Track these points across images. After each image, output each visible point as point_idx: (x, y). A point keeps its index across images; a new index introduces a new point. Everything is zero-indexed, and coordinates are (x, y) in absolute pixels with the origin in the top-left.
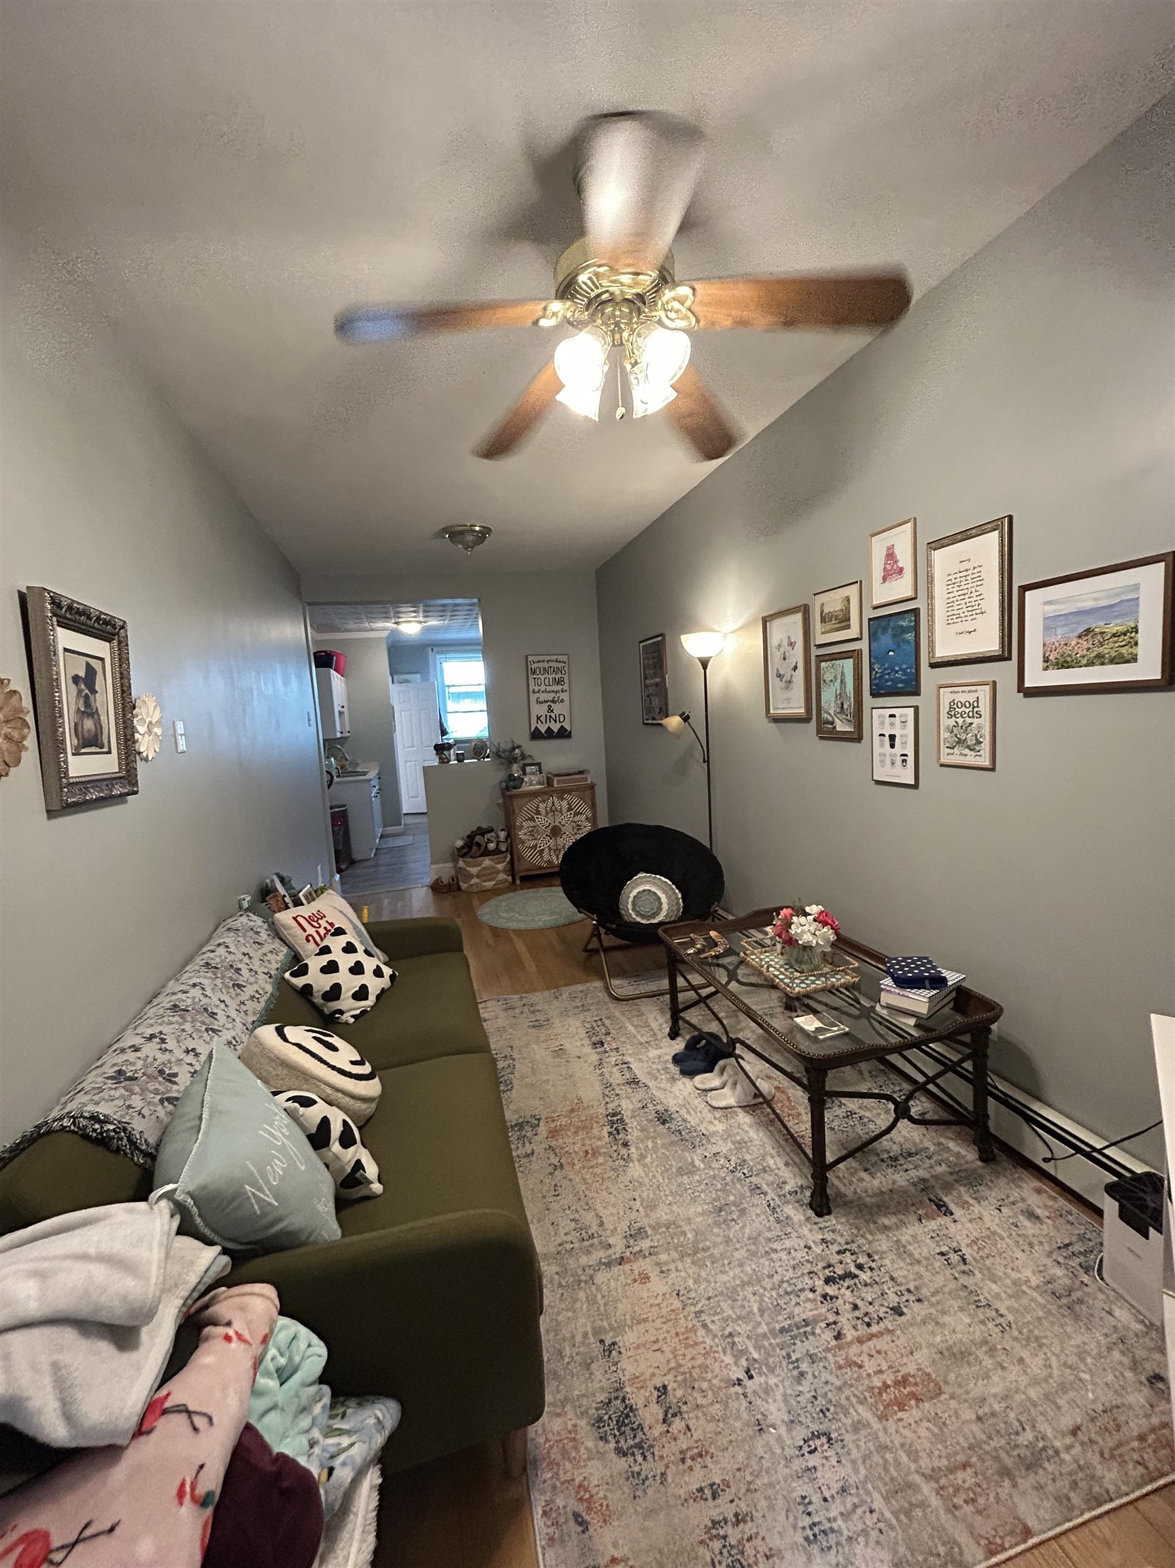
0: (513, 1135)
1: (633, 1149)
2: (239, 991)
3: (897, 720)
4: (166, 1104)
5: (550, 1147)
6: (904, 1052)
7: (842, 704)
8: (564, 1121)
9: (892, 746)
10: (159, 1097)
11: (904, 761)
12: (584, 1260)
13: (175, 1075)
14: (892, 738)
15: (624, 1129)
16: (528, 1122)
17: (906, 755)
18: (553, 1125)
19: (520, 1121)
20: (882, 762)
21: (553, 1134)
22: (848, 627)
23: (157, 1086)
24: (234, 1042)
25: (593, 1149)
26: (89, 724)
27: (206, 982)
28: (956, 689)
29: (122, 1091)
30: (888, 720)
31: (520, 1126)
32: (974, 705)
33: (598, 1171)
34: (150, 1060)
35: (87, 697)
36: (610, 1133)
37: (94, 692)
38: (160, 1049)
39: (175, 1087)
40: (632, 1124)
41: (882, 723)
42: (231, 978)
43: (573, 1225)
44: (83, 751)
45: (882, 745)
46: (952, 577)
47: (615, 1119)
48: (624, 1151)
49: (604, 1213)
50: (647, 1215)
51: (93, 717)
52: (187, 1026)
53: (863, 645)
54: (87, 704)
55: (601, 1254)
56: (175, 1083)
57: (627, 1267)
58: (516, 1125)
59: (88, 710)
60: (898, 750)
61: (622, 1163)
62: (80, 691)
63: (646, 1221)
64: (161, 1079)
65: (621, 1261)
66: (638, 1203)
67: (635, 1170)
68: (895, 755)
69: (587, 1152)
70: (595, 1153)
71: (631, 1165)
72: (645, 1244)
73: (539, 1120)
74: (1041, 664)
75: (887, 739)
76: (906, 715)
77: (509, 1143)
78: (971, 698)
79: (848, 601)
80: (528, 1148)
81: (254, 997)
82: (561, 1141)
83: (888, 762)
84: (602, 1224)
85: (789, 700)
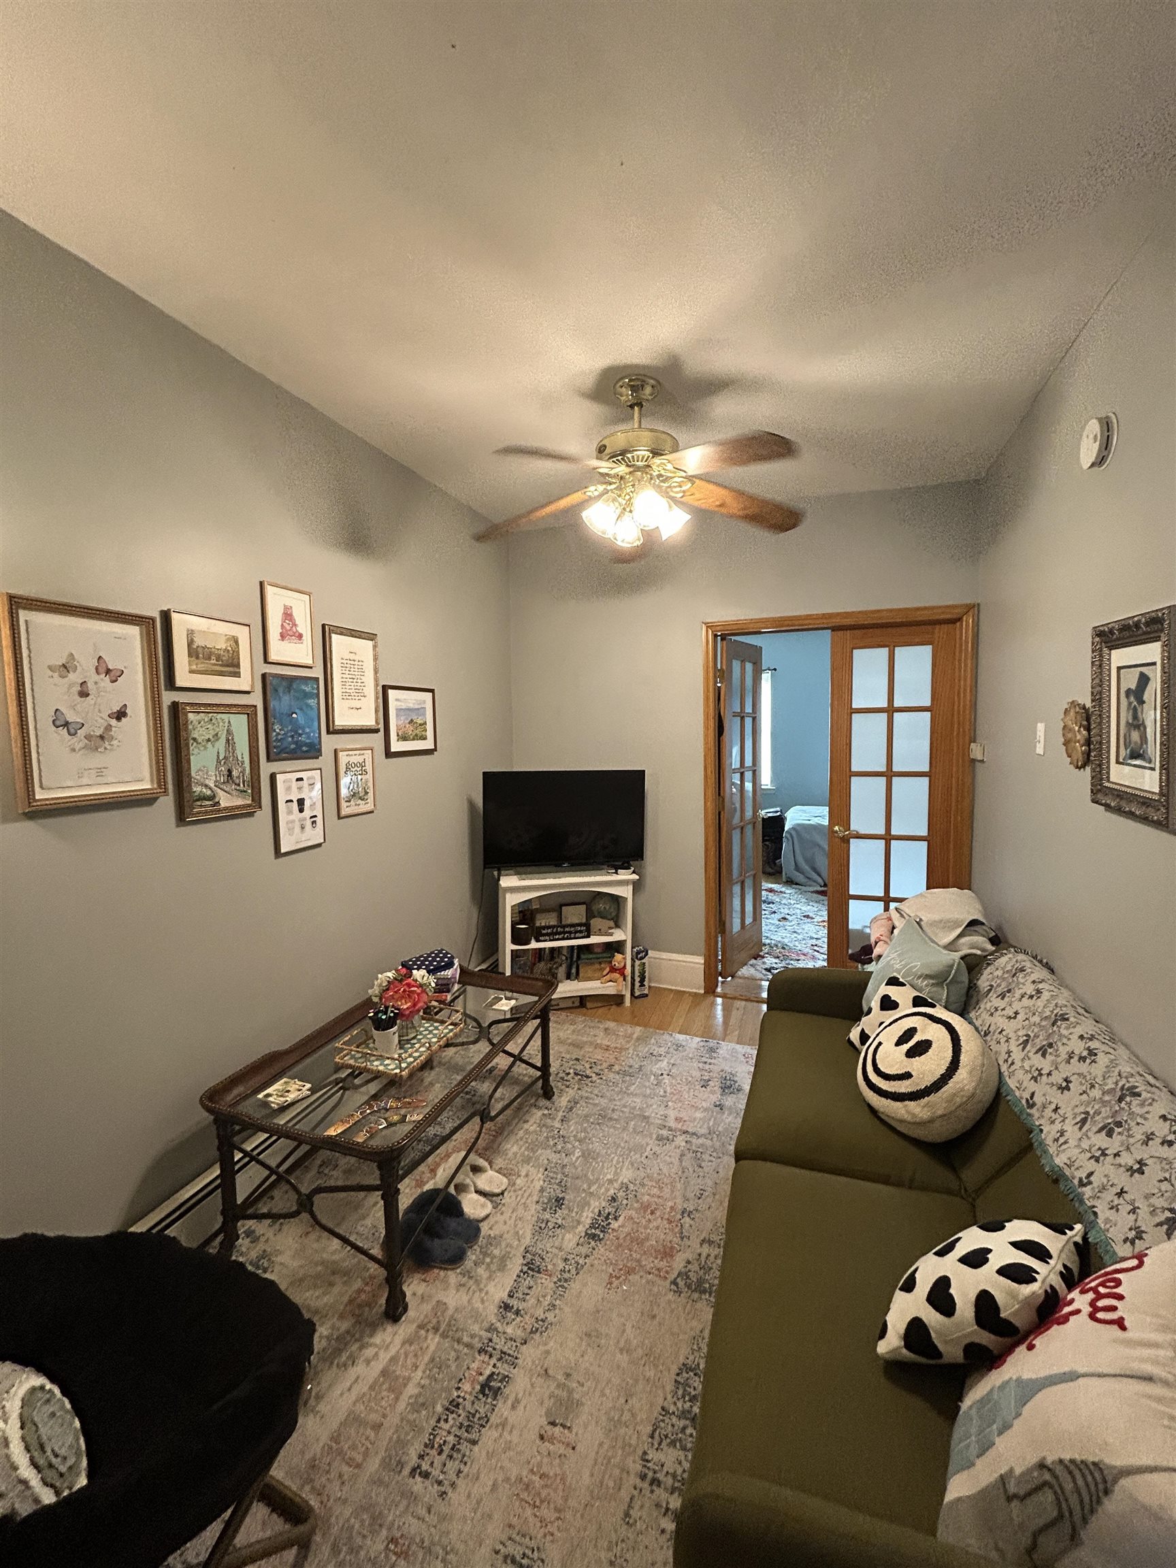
0: (713, 1278)
1: (612, 1192)
3: (305, 783)
5: (682, 1238)
7: (230, 771)
8: (648, 1263)
9: (301, 811)
11: (314, 822)
12: (709, 1143)
14: (301, 802)
15: (599, 1216)
16: (689, 1287)
17: (315, 816)
18: (663, 1264)
19: (696, 1295)
20: (291, 830)
21: (667, 1253)
22: (237, 675)
25: (645, 1212)
26: (1135, 736)
28: (350, 753)
30: (295, 785)
31: (699, 1288)
32: (362, 765)
33: (655, 1191)
35: (1135, 709)
36: (616, 1219)
37: (1142, 702)
40: (587, 1217)
41: (289, 789)
43: (703, 1164)
44: (1129, 761)
45: (290, 812)
46: (345, 662)
47: (597, 1232)
48: (621, 1194)
49: (676, 1162)
50: (647, 1144)
51: (1139, 729)
53: (256, 699)
54: (1135, 717)
55: (694, 1140)
57: (685, 1128)
58: (704, 1292)
59: (1137, 724)
60: (307, 813)
61: (631, 1187)
62: (1130, 704)
63: (651, 1142)
65: (686, 1132)
66: (646, 1154)
67: (626, 1175)
68: (305, 819)
69: (652, 1213)
70: (645, 1207)
71: (625, 1181)
72: (665, 1133)
73: (674, 1283)
74: (396, 738)
75: (295, 804)
76: (313, 778)
77: (722, 1269)
78: (360, 759)
79: (236, 642)
80: (705, 1250)
82: (669, 1238)
83: (297, 829)
84: (682, 1155)
85: (100, 772)
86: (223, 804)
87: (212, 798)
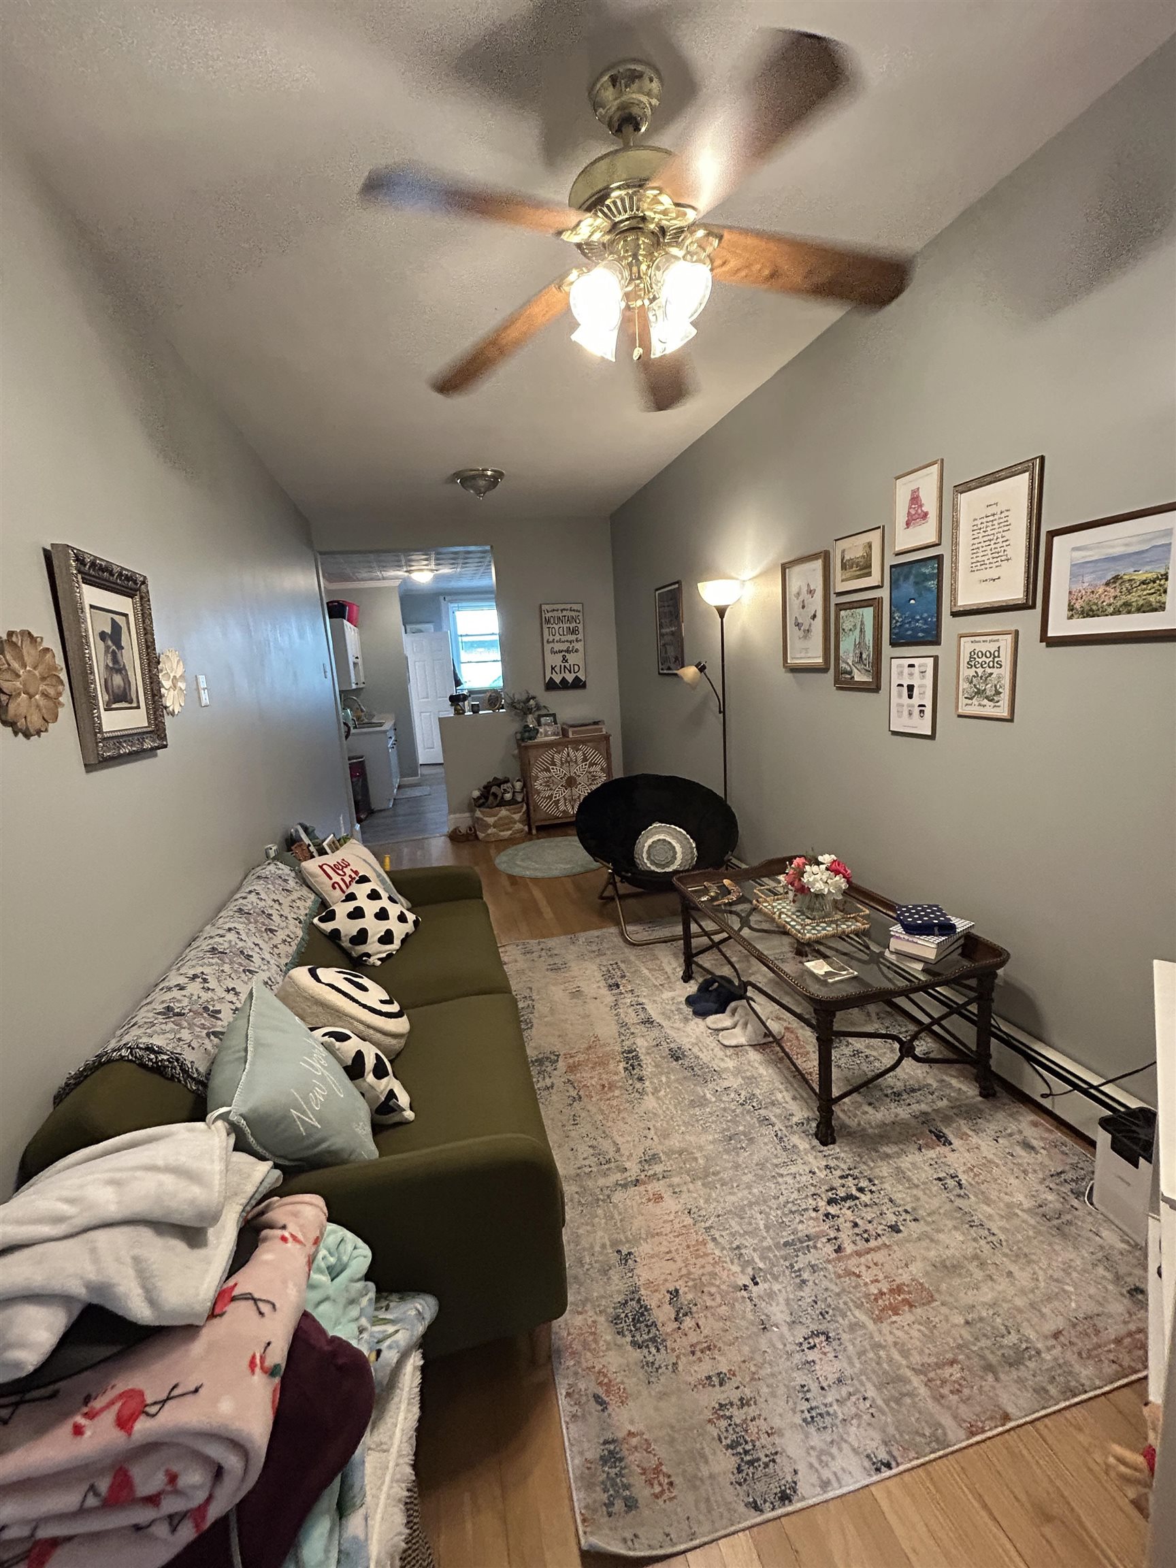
0: (534, 1070)
1: (647, 1083)
2: (271, 935)
3: (916, 670)
4: (212, 1037)
5: (569, 1081)
6: (911, 995)
7: (861, 654)
8: (581, 1057)
9: (910, 697)
10: (206, 1031)
11: (921, 711)
12: (602, 1182)
13: (219, 1012)
14: (911, 688)
15: (639, 1065)
16: (547, 1058)
17: (924, 706)
18: (571, 1061)
19: (540, 1056)
20: (900, 713)
21: (572, 1069)
22: (869, 574)
23: (203, 1021)
24: (270, 983)
25: (609, 1083)
26: (117, 680)
27: (240, 927)
28: (977, 638)
29: (171, 1025)
30: (907, 670)
31: (540, 1062)
32: (995, 656)
33: (615, 1103)
34: (195, 997)
35: (114, 654)
36: (626, 1069)
37: (120, 648)
38: (203, 988)
39: (219, 1023)
40: (646, 1060)
41: (901, 674)
42: (263, 924)
43: (591, 1151)
44: (114, 706)
45: (900, 696)
46: (978, 522)
47: (630, 1055)
48: (638, 1085)
49: (619, 1140)
50: (660, 1143)
51: (121, 673)
52: (226, 968)
53: (884, 593)
54: (115, 660)
55: (618, 1176)
56: (220, 1019)
57: (642, 1188)
58: (536, 1061)
59: (116, 667)
60: (916, 700)
61: (638, 1096)
62: (107, 648)
63: (660, 1147)
64: (205, 1015)
65: (637, 1182)
66: (652, 1131)
67: (650, 1102)
68: (913, 706)
69: (603, 1086)
70: (612, 1086)
71: (645, 1097)
72: (658, 1169)
73: (558, 1056)
74: (1065, 611)
75: (905, 690)
76: (925, 665)
77: (531, 1077)
78: (992, 647)
79: (870, 547)
80: (548, 1082)
81: (285, 941)
82: (578, 1075)
83: (906, 713)
84: (618, 1150)
85: (806, 650)
86: (856, 679)
87: (850, 673)
